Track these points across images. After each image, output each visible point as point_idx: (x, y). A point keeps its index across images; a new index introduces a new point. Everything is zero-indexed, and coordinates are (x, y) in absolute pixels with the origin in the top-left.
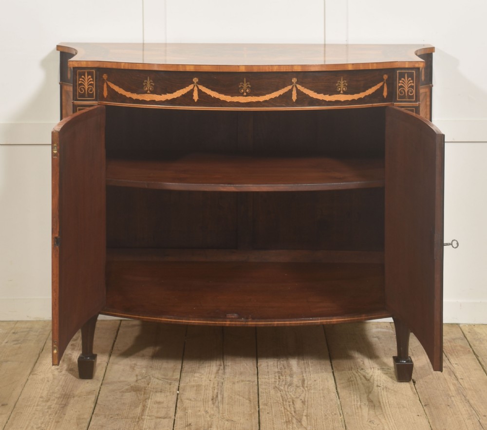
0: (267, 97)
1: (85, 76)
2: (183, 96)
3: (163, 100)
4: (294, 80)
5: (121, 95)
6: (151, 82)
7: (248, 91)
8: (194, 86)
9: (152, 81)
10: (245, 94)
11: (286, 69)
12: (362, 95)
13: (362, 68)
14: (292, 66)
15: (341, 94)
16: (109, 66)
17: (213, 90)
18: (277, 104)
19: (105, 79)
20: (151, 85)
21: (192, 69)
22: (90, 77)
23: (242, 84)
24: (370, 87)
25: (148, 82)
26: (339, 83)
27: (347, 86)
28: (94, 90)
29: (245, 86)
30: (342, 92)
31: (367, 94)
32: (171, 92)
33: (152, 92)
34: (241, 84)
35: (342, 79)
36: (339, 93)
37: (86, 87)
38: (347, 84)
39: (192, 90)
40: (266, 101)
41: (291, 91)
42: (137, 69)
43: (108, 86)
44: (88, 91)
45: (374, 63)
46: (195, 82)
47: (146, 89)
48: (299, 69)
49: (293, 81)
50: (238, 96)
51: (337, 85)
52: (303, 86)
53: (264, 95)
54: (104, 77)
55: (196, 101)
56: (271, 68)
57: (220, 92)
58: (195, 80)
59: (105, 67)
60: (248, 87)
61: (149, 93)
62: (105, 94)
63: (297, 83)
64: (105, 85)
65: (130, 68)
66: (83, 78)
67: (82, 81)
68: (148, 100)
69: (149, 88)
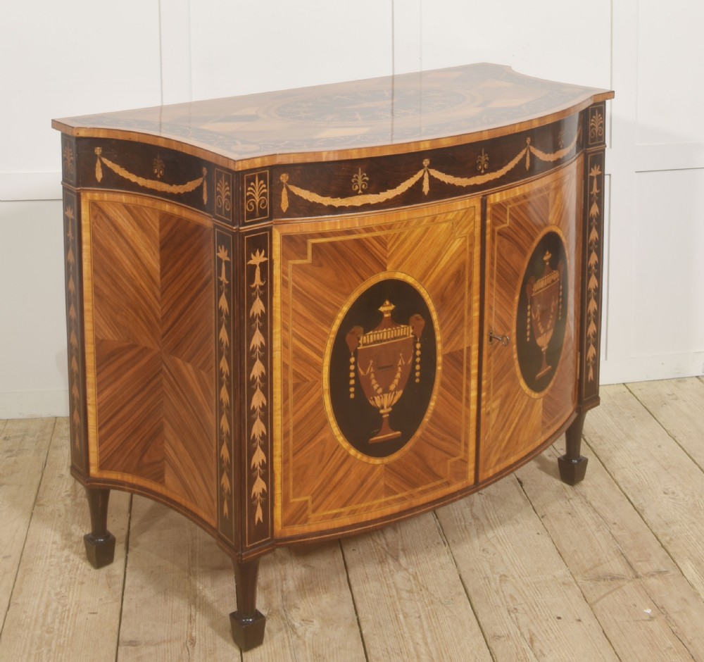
1: (255, 183)
2: (410, 189)
3: (382, 200)
5: (314, 203)
6: (364, 176)
7: (485, 166)
8: (425, 172)
9: (365, 174)
10: (483, 171)
17: (447, 173)
19: (284, 181)
22: (262, 182)
23: (480, 158)
25: (360, 177)
28: (268, 202)
29: (484, 159)
32: (394, 187)
33: (365, 192)
37: (257, 199)
39: (422, 179)
40: (502, 177)
44: (259, 206)
46: (426, 166)
47: (357, 187)
49: (527, 141)
50: (475, 176)
53: (502, 168)
54: (281, 178)
55: (426, 194)
57: (456, 175)
58: (426, 162)
60: (486, 161)
61: (360, 194)
62: (285, 205)
63: (530, 144)
64: (284, 191)
66: (253, 187)
67: (251, 191)
68: (359, 205)
69: (360, 186)
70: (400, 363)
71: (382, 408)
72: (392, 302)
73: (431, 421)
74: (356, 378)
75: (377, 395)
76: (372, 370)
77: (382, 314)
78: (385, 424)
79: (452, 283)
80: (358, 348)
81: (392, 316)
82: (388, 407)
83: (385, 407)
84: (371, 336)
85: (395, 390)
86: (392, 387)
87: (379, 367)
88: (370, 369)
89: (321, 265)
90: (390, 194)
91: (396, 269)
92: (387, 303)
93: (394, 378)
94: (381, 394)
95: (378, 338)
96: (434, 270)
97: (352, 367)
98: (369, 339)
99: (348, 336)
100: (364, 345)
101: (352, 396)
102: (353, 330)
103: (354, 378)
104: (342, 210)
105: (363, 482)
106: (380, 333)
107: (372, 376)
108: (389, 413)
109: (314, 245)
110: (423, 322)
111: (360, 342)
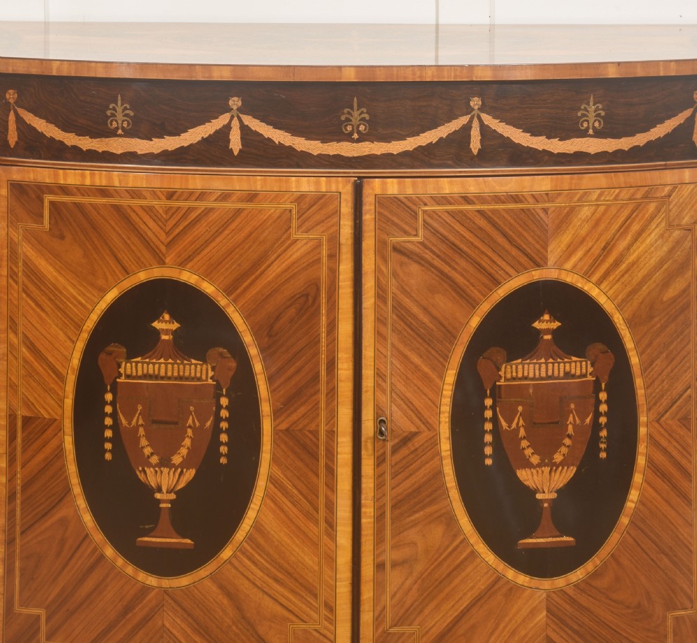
0: (410, 144)
2: (204, 141)
3: (156, 151)
4: (476, 102)
5: (52, 139)
6: (125, 109)
7: (362, 128)
8: (232, 117)
9: (128, 107)
10: (356, 136)
11: (455, 77)
12: (640, 139)
13: (640, 73)
14: (471, 67)
15: (591, 136)
16: (21, 70)
17: (277, 126)
18: (435, 162)
19: (12, 101)
20: (126, 115)
21: (226, 76)
23: (349, 113)
24: (661, 121)
25: (119, 109)
26: (586, 109)
27: (602, 117)
29: (357, 117)
30: (591, 132)
31: (653, 138)
32: (176, 133)
33: (128, 134)
34: (346, 110)
35: (592, 99)
36: (584, 134)
38: (603, 113)
39: (228, 128)
40: (405, 154)
41: (467, 128)
42: (92, 75)
43: (19, 120)
45: (671, 61)
46: (235, 108)
47: (114, 124)
48: (488, 76)
49: (472, 104)
50: (339, 141)
51: (579, 114)
52: (495, 117)
53: (403, 138)
54: (7, 96)
55: (236, 153)
56: (418, 73)
57: (295, 132)
58: (235, 102)
59: (10, 71)
60: (363, 119)
61: (120, 136)
62: (13, 138)
63: (482, 109)
64: (12, 117)
65: (73, 74)
68: (119, 152)
69: (120, 122)
70: (190, 422)
71: (159, 490)
72: (174, 317)
73: (249, 538)
74: (116, 427)
75: (150, 465)
76: (141, 422)
77: (157, 333)
78: (165, 520)
79: (292, 311)
80: (118, 380)
81: (174, 339)
82: (169, 492)
83: (164, 489)
84: (140, 365)
85: (182, 465)
86: (177, 460)
87: (153, 422)
88: (138, 420)
89: (62, 237)
90: (170, 143)
91: (182, 264)
92: (167, 317)
93: (179, 446)
94: (156, 465)
95: (151, 372)
96: (253, 282)
97: (108, 409)
98: (133, 369)
99: (102, 356)
100: (128, 377)
101: (108, 456)
102: (110, 348)
103: (111, 427)
104: (92, 156)
105: (127, 610)
106: (154, 364)
107: (141, 431)
108: (171, 502)
109: (52, 203)
110: (233, 364)
111: (122, 370)
